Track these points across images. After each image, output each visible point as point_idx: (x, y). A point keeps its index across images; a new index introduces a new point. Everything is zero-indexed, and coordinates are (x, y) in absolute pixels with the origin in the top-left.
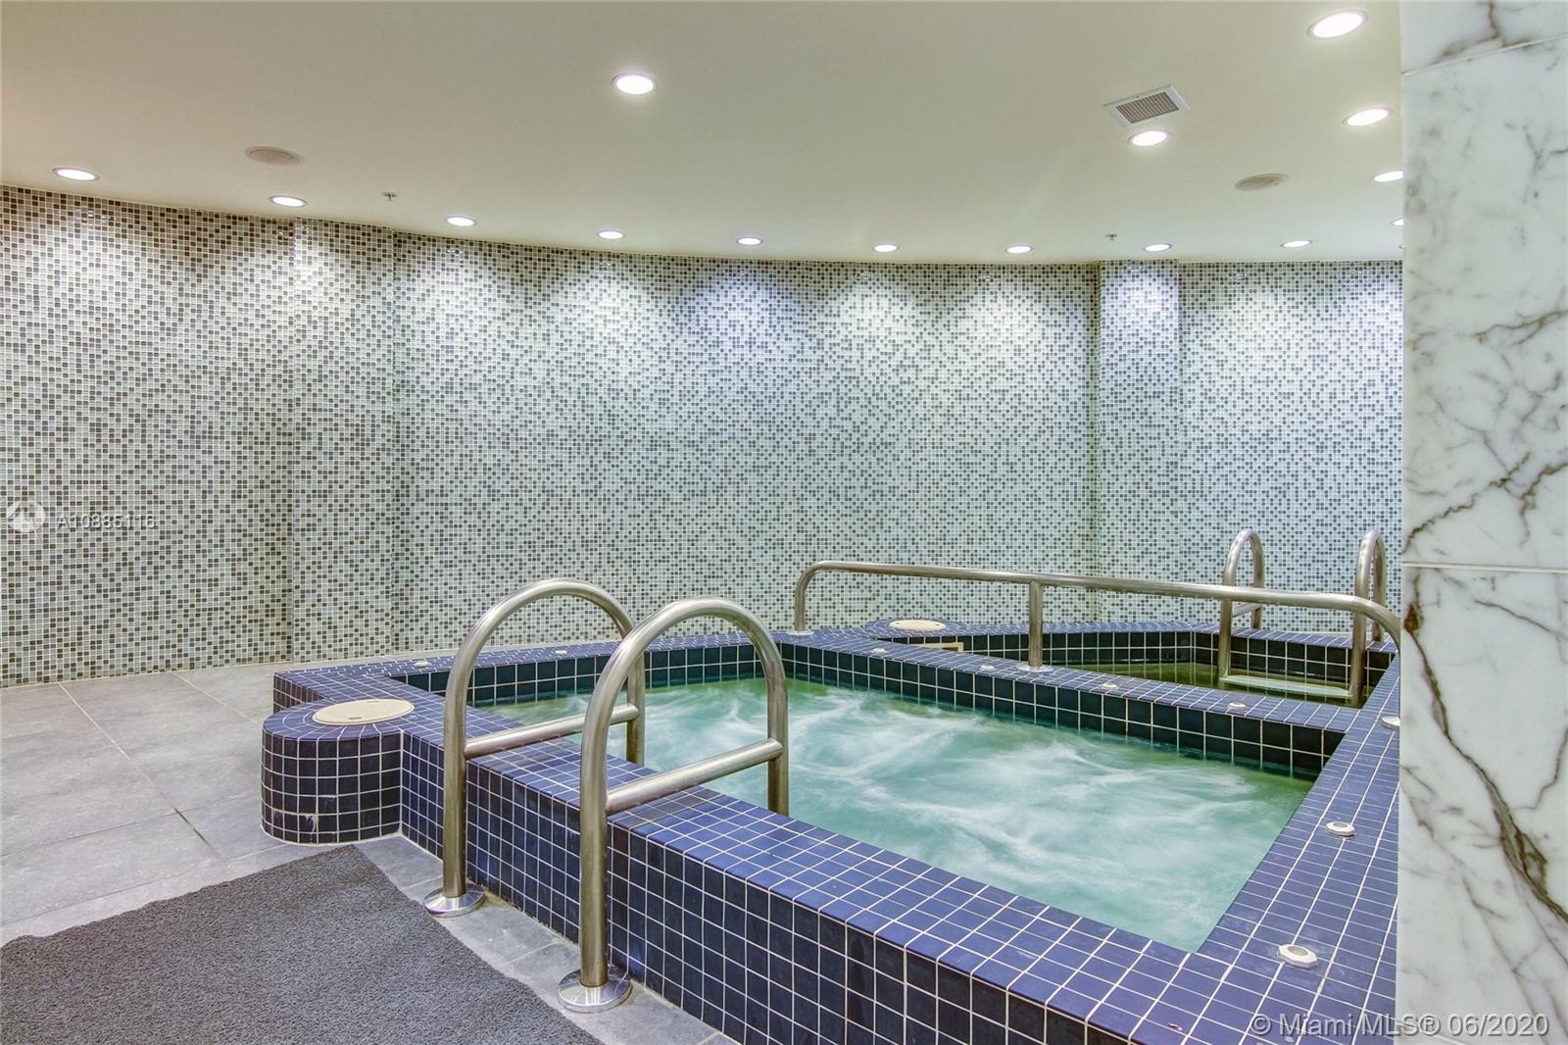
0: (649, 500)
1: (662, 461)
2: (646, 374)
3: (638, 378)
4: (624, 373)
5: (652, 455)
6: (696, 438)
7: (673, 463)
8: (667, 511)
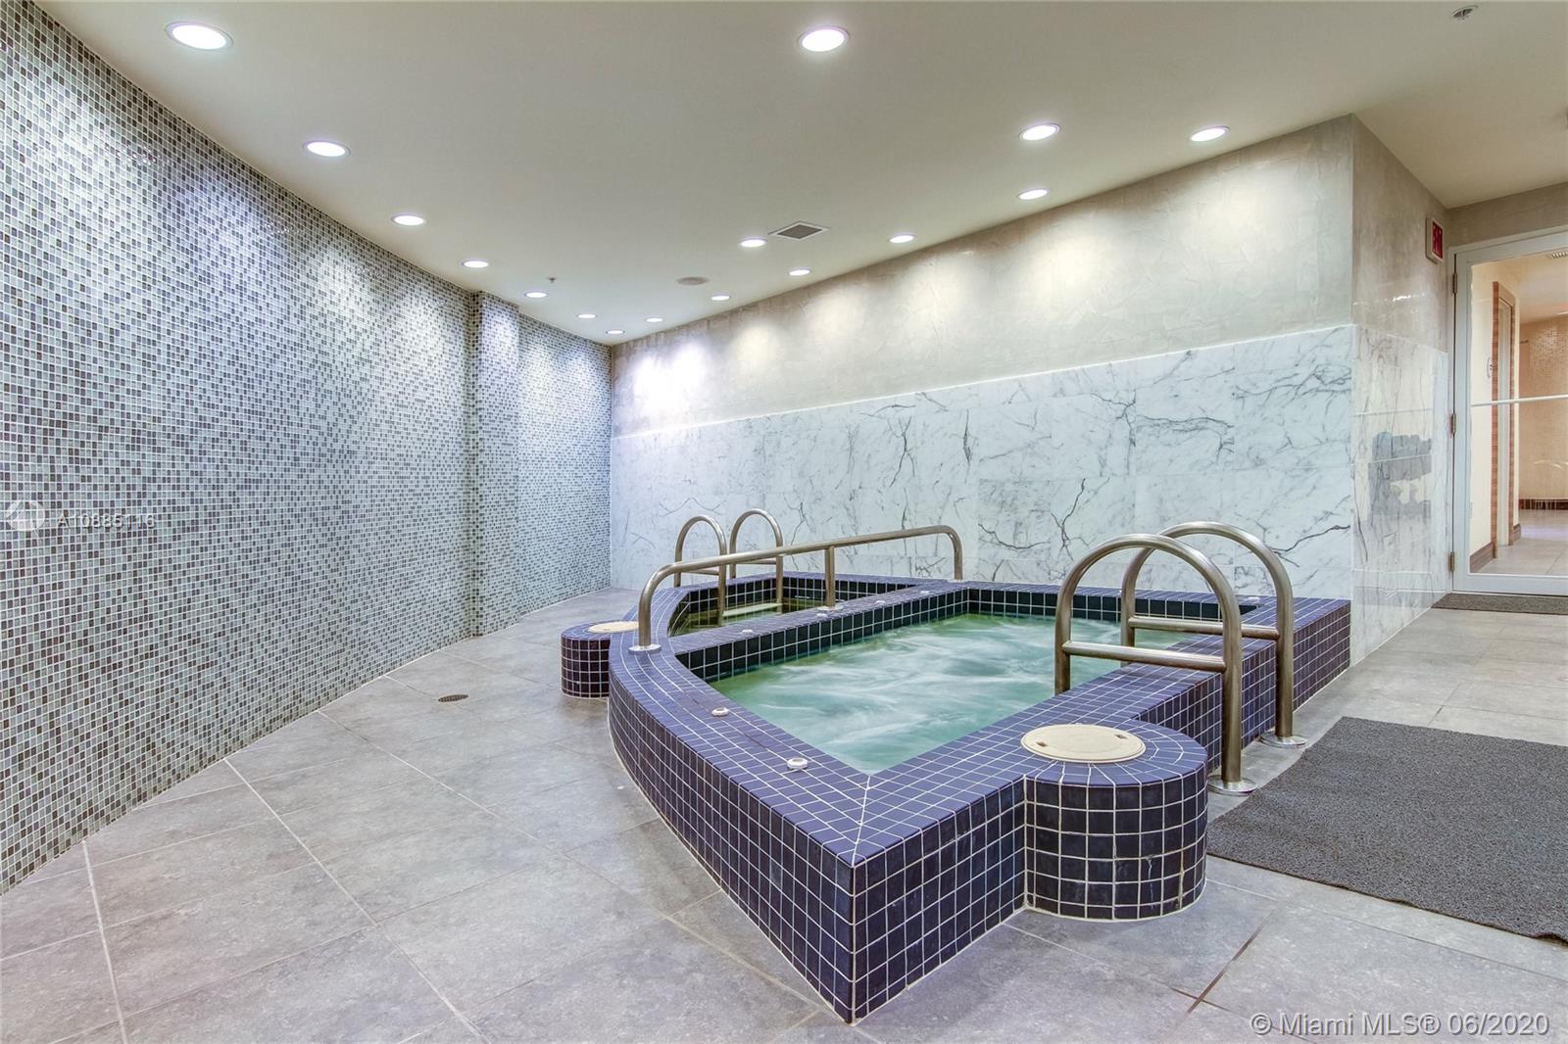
0: (131, 543)
1: (147, 471)
2: (127, 304)
3: (117, 309)
4: (97, 295)
5: (134, 457)
6: (184, 430)
7: (160, 475)
8: (153, 563)
